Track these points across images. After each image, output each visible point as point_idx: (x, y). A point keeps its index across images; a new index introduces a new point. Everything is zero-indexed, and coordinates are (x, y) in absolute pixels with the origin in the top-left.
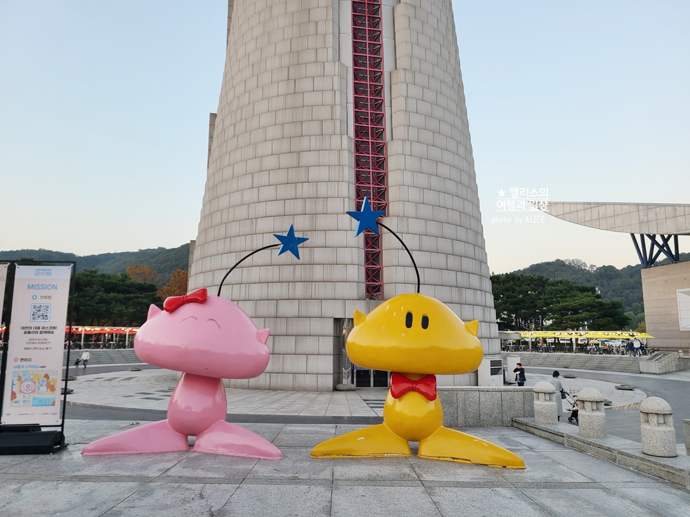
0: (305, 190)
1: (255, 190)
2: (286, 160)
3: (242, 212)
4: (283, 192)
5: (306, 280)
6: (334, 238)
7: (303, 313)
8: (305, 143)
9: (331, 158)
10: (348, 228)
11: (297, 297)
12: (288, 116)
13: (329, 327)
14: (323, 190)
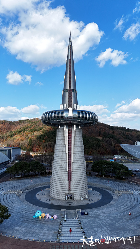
0: (63, 178)
8: (62, 172)
10: (67, 183)
11: (62, 190)
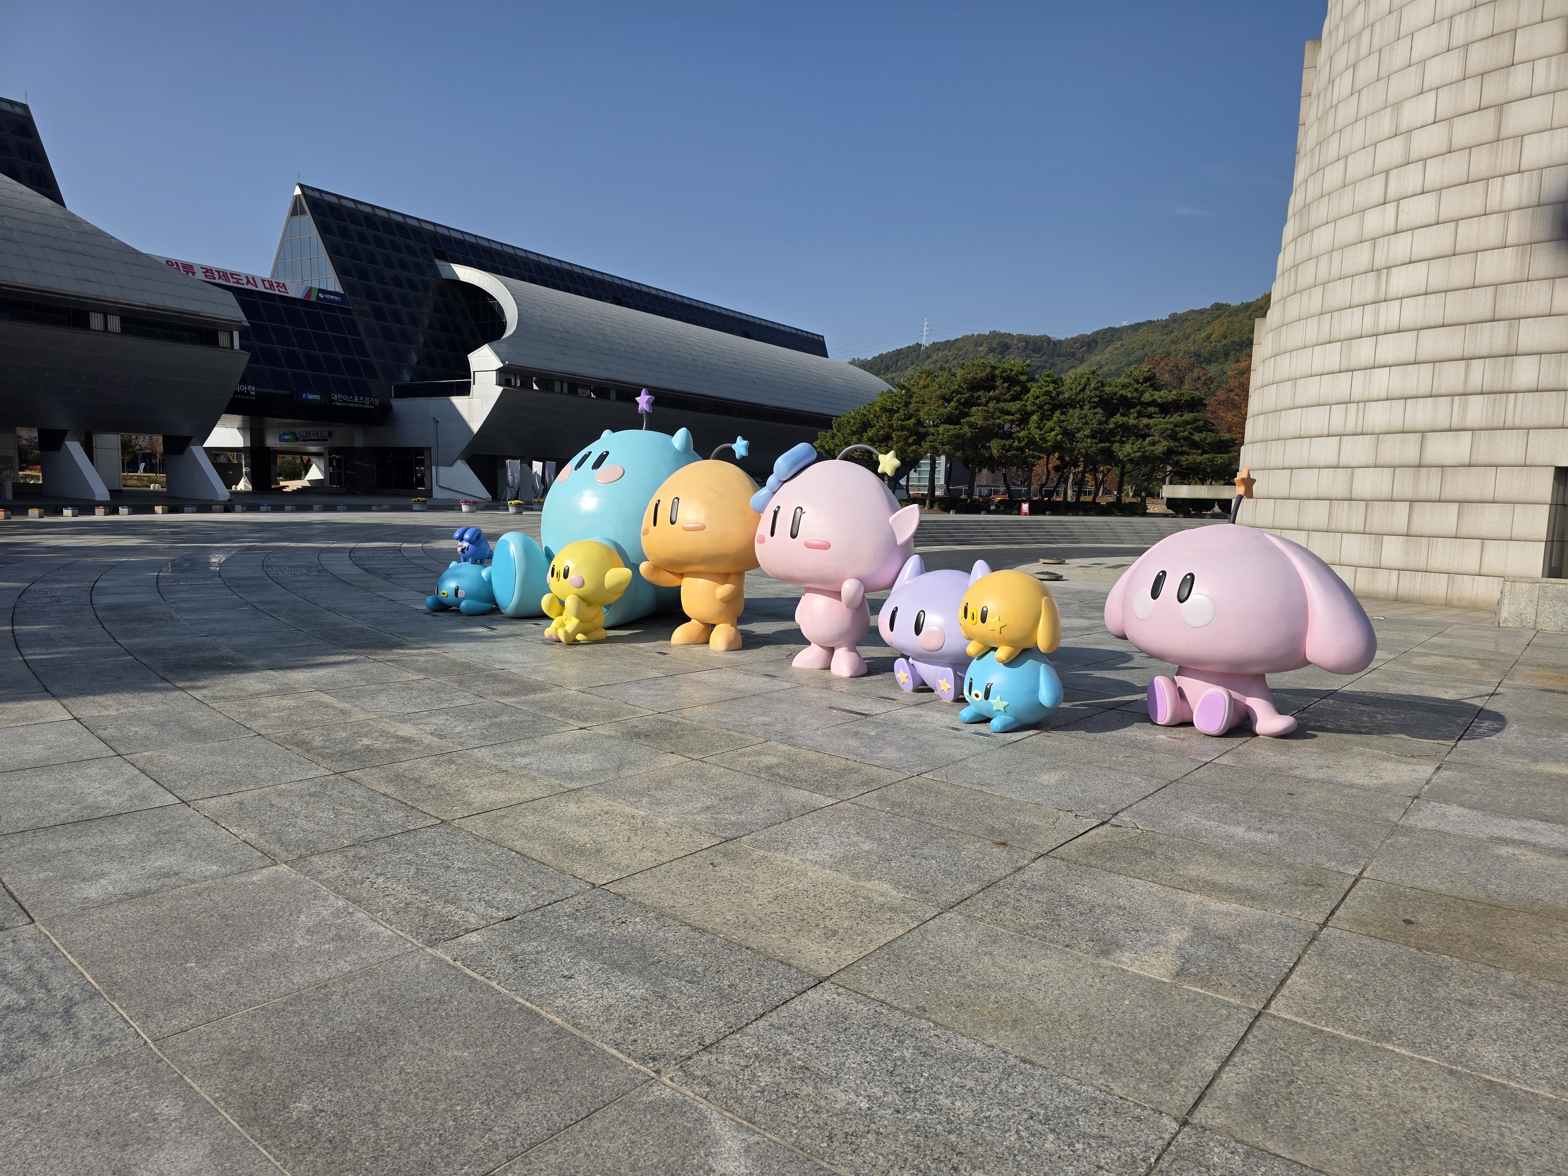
0: (1510, 191)
1: (1391, 208)
2: (1469, 130)
3: (1358, 258)
5: (1495, 389)
7: (1481, 457)
11: (1469, 424)
12: (1482, 22)
13: (1542, 486)
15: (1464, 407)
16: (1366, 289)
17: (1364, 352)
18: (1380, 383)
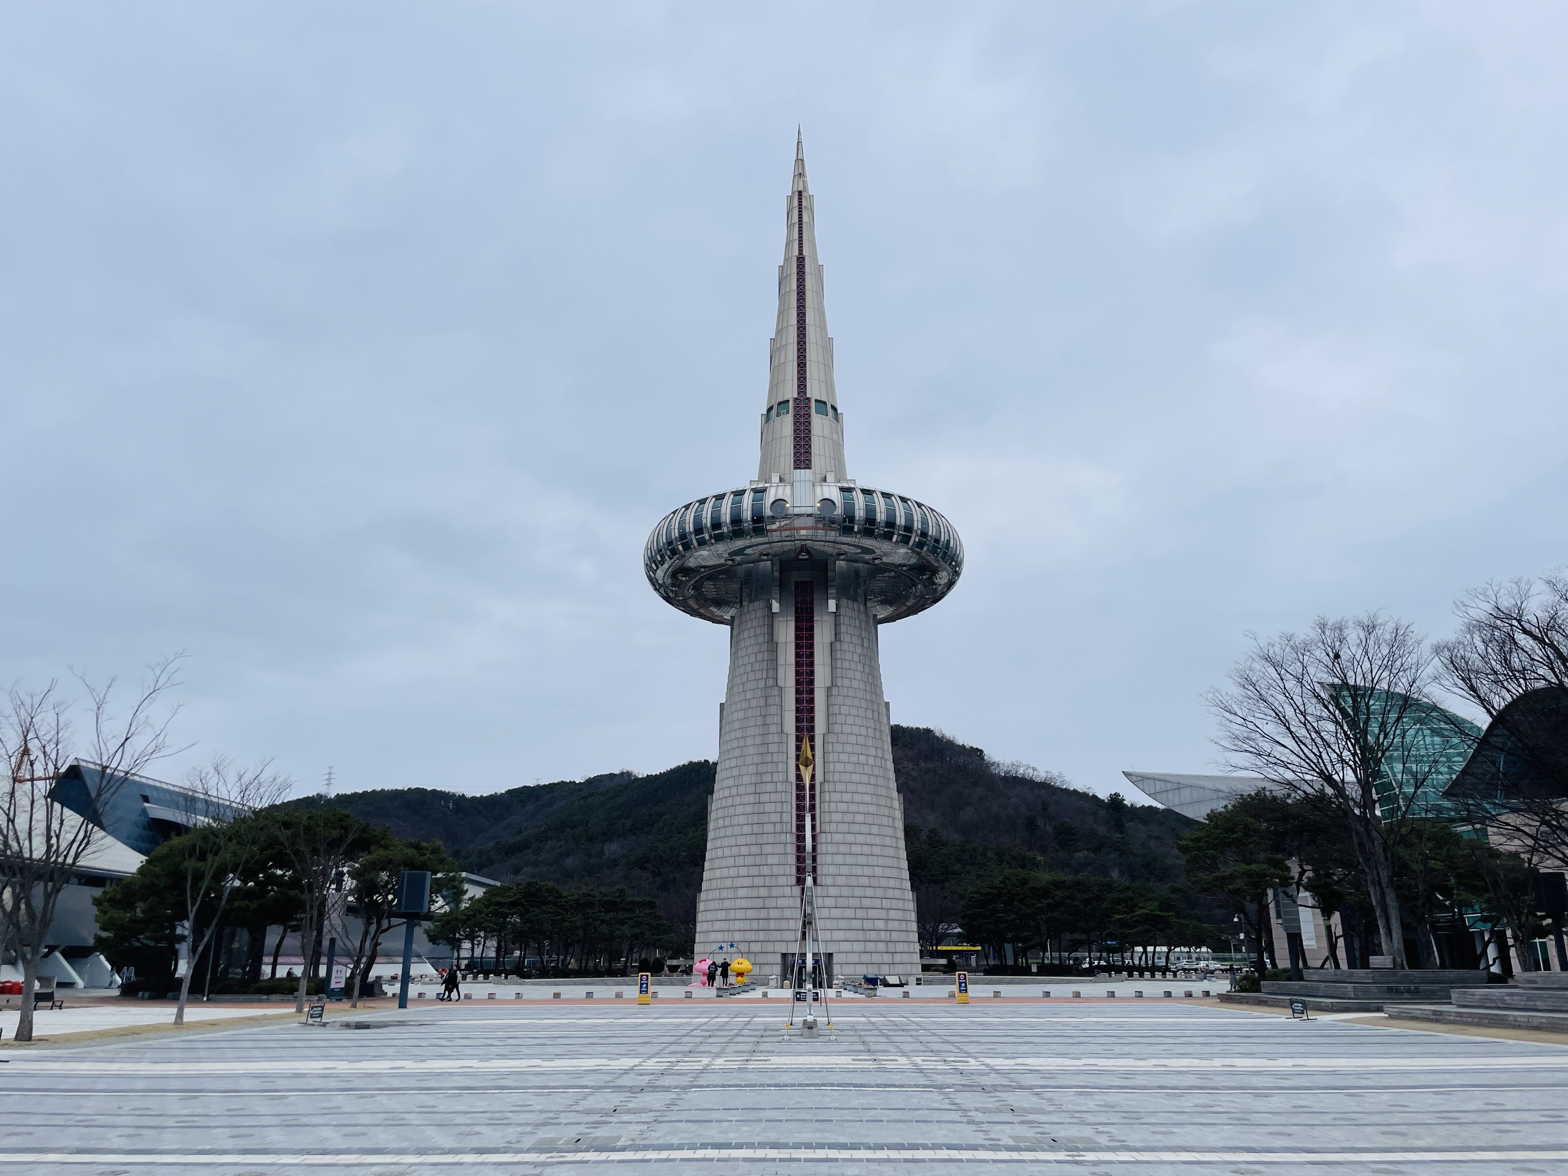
2: (755, 850)
3: (728, 883)
4: (754, 871)
5: (766, 929)
6: (782, 902)
7: (764, 951)
8: (764, 839)
9: (780, 849)
10: (790, 895)
12: (755, 819)
13: (778, 959)
14: (775, 870)
15: (759, 934)
16: (731, 894)
17: (732, 914)
18: (737, 925)
